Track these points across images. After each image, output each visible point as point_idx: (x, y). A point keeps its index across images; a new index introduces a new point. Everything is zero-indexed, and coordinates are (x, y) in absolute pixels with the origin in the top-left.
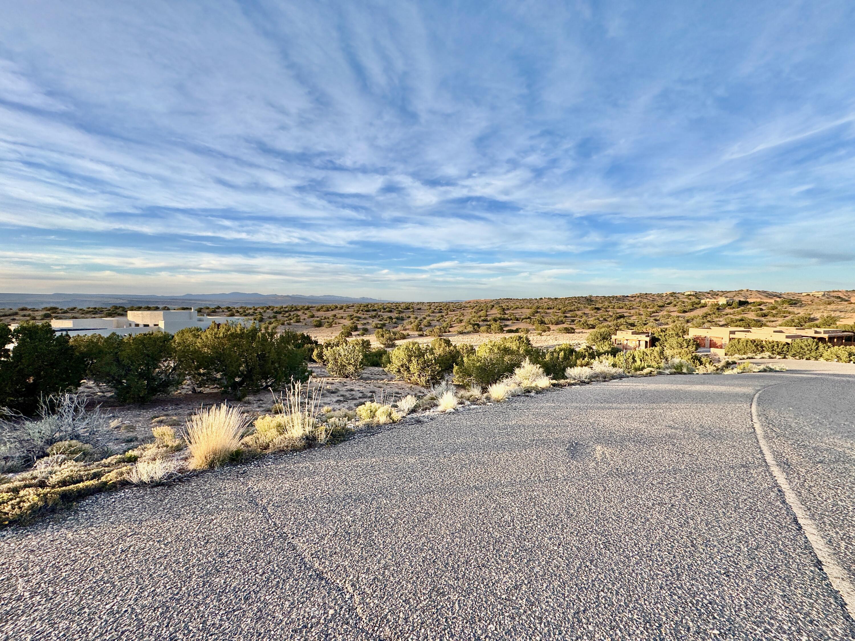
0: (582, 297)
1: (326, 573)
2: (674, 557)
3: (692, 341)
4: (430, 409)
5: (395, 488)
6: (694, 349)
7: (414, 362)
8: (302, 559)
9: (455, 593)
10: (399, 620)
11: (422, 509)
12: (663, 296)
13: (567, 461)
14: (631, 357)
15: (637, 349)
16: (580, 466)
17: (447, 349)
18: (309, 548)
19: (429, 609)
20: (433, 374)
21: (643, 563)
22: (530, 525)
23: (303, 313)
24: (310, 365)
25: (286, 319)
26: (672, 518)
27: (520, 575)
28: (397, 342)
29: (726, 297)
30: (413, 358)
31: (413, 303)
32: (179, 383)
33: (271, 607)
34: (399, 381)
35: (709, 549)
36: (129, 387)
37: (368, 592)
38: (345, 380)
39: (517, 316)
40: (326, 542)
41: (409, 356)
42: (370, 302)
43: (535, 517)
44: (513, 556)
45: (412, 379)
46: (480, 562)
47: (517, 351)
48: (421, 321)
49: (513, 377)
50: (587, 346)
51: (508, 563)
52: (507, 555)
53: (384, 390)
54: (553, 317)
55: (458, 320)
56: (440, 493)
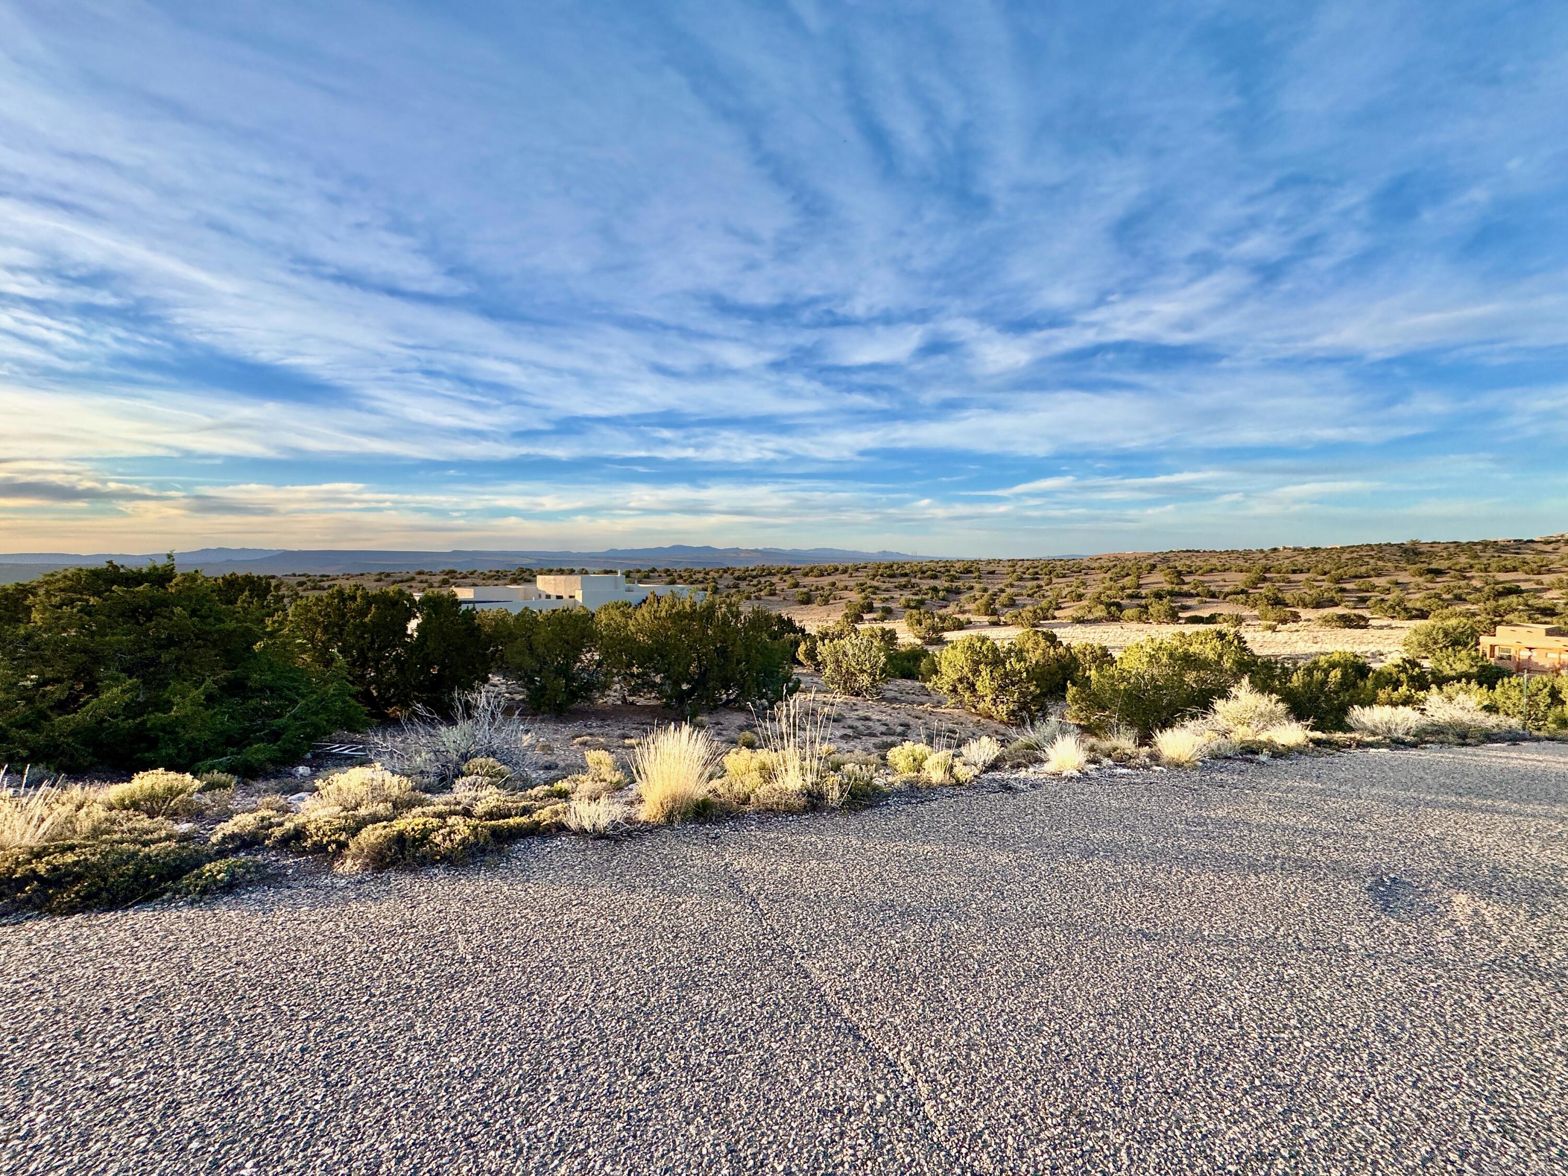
0: (1389, 545)
1: (863, 1029)
4: (1027, 767)
5: (974, 906)
7: (984, 673)
8: (821, 996)
9: (1118, 1130)
10: (1006, 1147)
11: (1032, 954)
13: (1372, 915)
16: (1410, 932)
17: (1052, 653)
18: (830, 980)
19: (1066, 1146)
20: (1022, 700)
22: (1282, 1035)
23: (781, 579)
24: (797, 670)
25: (754, 589)
27: (1269, 1135)
28: (948, 635)
30: (982, 666)
31: (978, 562)
32: (606, 686)
33: (781, 1062)
34: (954, 708)
36: (543, 688)
37: (943, 1082)
38: (854, 699)
39: (1212, 588)
40: (858, 977)
41: (973, 661)
42: (895, 559)
43: (1293, 1022)
44: (1246, 1093)
45: (980, 706)
46: (1167, 1084)
47: (1218, 663)
48: (995, 595)
49: (1210, 717)
50: (1404, 659)
51: (1237, 1102)
52: (1230, 1085)
53: (925, 724)
54: (1307, 590)
55: (1074, 594)
56: (1065, 932)
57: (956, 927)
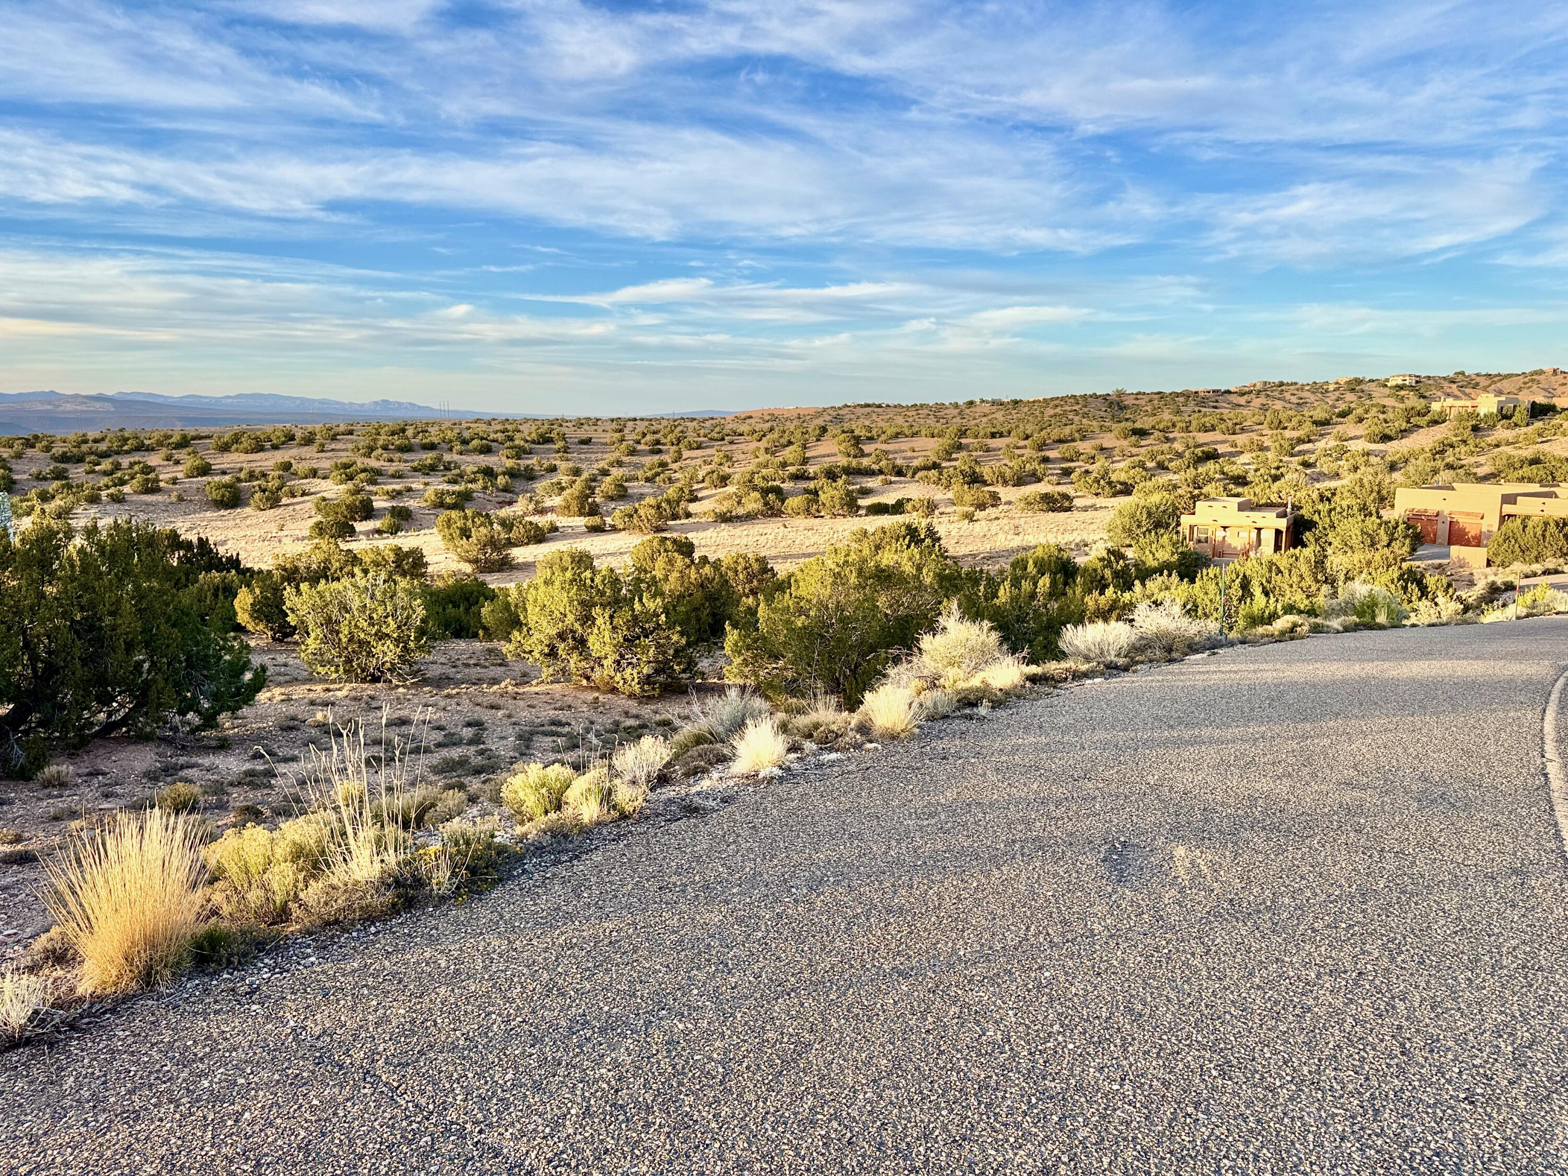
0: (1095, 396)
2: (1367, 1079)
3: (1401, 527)
4: (707, 772)
5: (695, 992)
6: (1406, 549)
7: (599, 621)
11: (782, 1033)
12: (1327, 391)
13: (1109, 889)
14: (1238, 581)
15: (1252, 554)
16: (1143, 900)
17: (693, 576)
18: (534, 1148)
20: (661, 658)
21: (1303, 1097)
22: (1048, 1045)
23: (168, 459)
24: (235, 641)
26: (1361, 1001)
27: (1049, 1146)
28: (520, 554)
29: (1499, 393)
30: (598, 610)
31: (561, 422)
34: (552, 682)
35: (1436, 1056)
38: (369, 689)
39: (899, 462)
40: (571, 1131)
41: (582, 603)
42: (408, 415)
43: (1056, 1027)
44: (1025, 1114)
45: (597, 675)
46: (954, 1132)
47: (916, 577)
48: (594, 480)
49: (915, 659)
50: (1109, 551)
51: (1018, 1126)
52: (1011, 1112)
53: (509, 716)
54: (1006, 461)
55: (715, 475)
56: (814, 994)
57: (681, 1026)
